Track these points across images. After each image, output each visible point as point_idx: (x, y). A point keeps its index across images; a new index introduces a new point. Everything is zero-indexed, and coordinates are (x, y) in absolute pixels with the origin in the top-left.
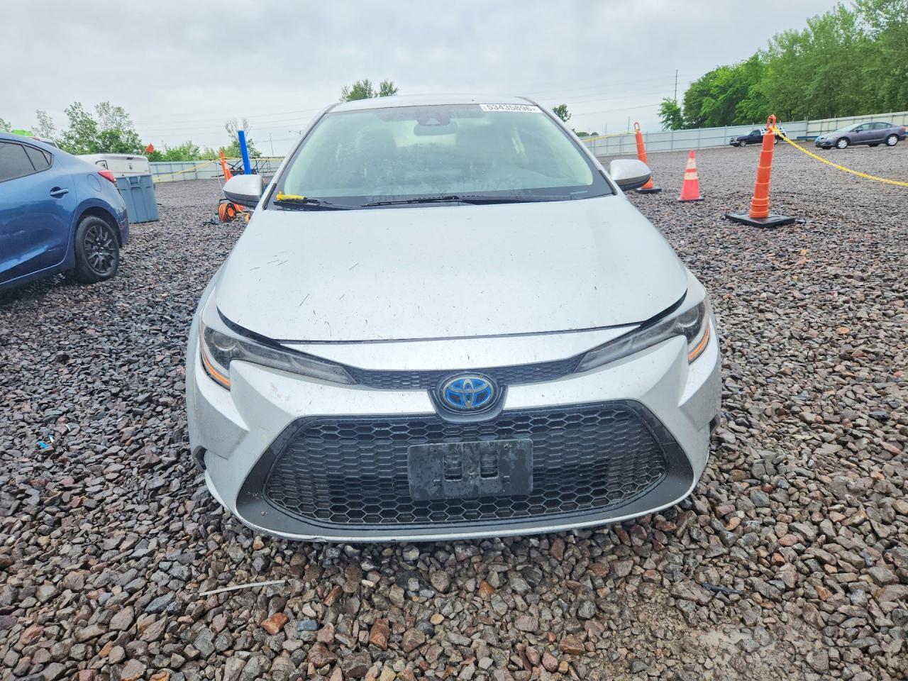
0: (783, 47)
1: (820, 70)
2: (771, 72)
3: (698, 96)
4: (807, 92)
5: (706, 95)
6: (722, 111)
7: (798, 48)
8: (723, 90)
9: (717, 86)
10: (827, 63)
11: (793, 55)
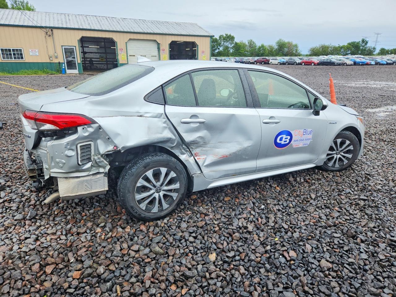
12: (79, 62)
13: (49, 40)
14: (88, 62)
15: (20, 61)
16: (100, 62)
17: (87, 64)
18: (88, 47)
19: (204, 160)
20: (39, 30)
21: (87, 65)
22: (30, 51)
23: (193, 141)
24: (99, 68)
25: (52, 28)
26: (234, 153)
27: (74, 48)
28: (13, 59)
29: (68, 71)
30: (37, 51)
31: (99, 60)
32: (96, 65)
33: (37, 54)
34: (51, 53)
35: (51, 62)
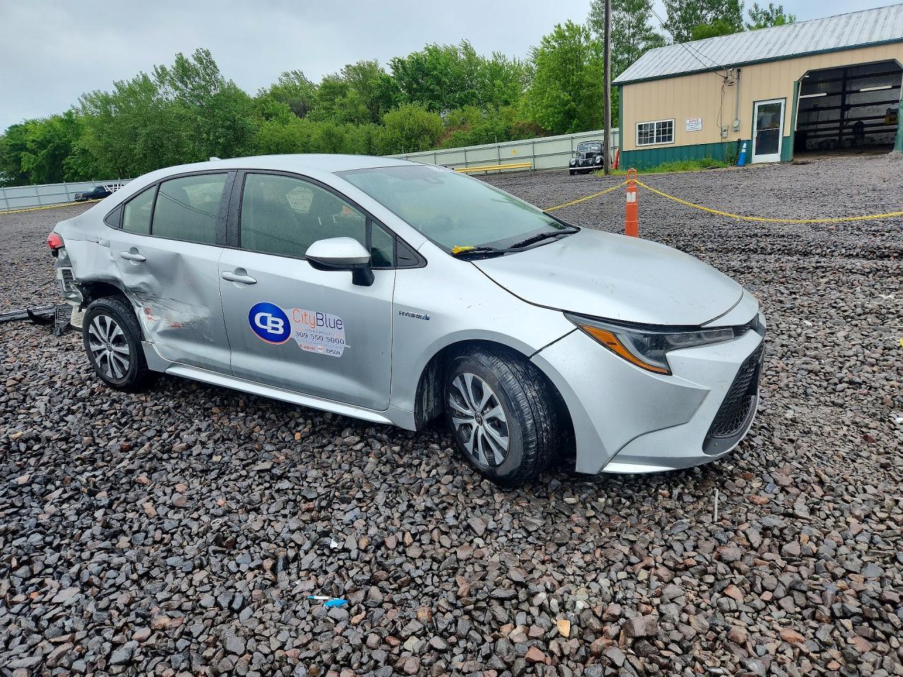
0: (96, 106)
1: (144, 132)
2: (89, 130)
3: (11, 151)
4: (135, 151)
5: (21, 150)
6: (47, 168)
7: (112, 108)
8: (42, 145)
9: (33, 141)
10: (146, 126)
11: (110, 115)
12: (787, 133)
13: (730, 93)
14: (851, 130)
15: (667, 144)
16: (885, 127)
17: (848, 134)
18: (858, 91)
19: (155, 323)
20: (712, 75)
21: (844, 138)
22: (688, 122)
23: (136, 288)
24: (877, 142)
25: (739, 67)
26: (187, 324)
27: (783, 102)
28: (655, 143)
29: (757, 159)
30: (700, 120)
31: (883, 120)
32: (870, 135)
33: (700, 127)
34: (728, 121)
35: (724, 141)
